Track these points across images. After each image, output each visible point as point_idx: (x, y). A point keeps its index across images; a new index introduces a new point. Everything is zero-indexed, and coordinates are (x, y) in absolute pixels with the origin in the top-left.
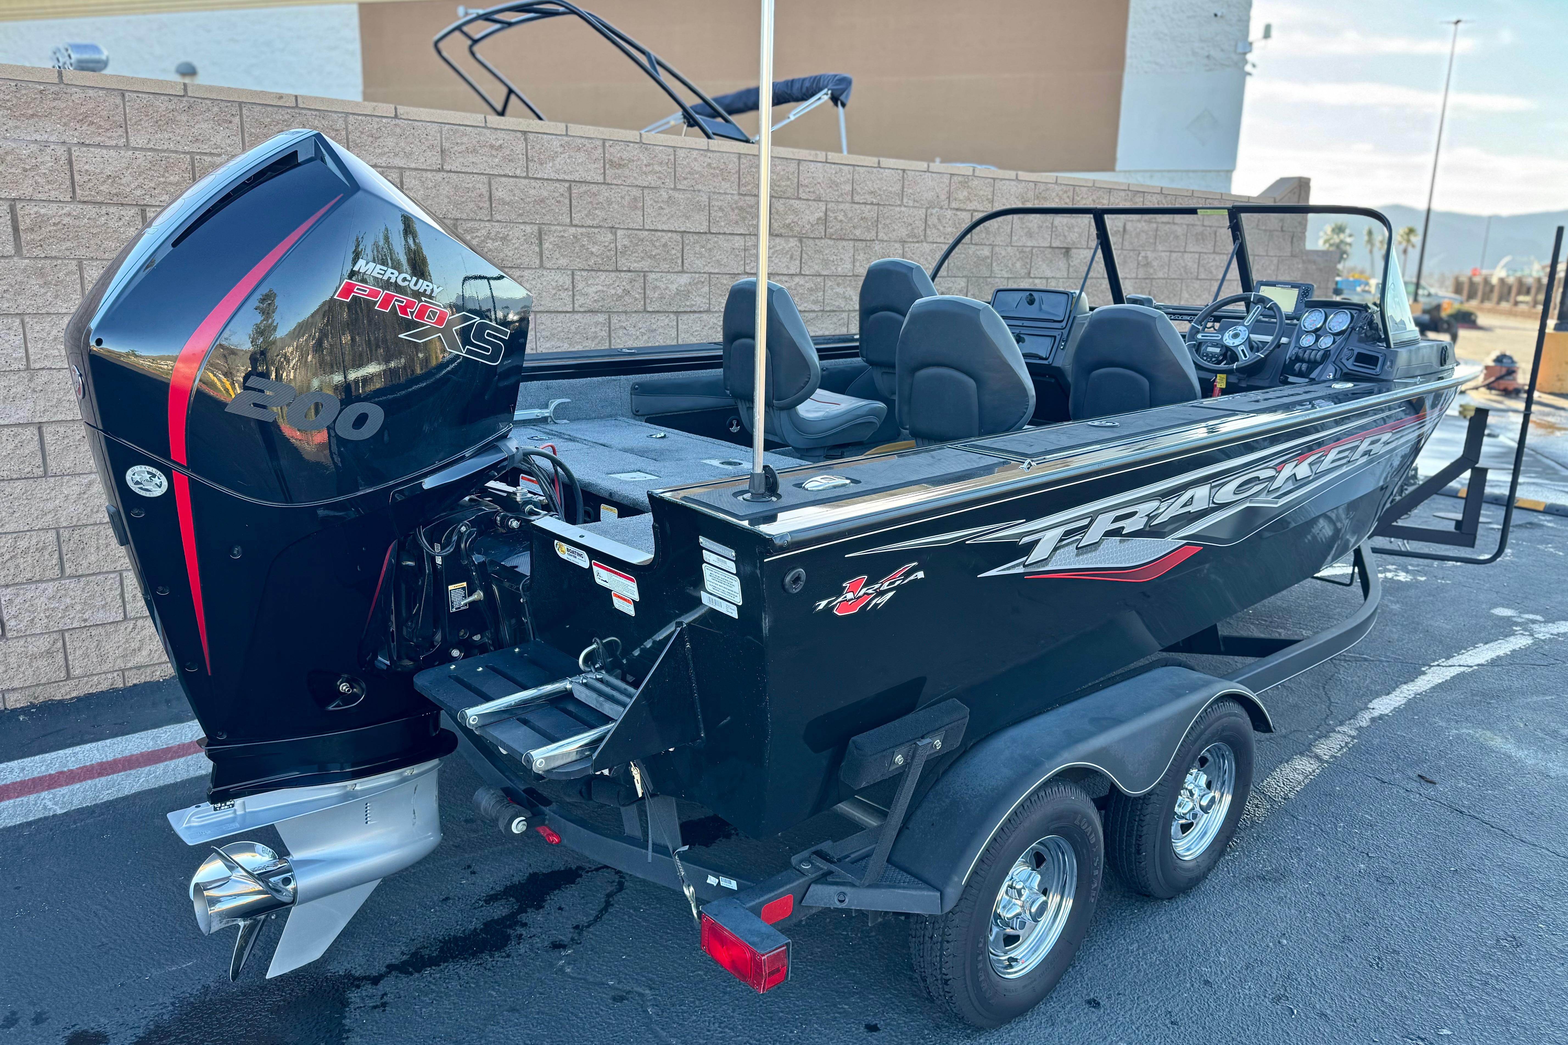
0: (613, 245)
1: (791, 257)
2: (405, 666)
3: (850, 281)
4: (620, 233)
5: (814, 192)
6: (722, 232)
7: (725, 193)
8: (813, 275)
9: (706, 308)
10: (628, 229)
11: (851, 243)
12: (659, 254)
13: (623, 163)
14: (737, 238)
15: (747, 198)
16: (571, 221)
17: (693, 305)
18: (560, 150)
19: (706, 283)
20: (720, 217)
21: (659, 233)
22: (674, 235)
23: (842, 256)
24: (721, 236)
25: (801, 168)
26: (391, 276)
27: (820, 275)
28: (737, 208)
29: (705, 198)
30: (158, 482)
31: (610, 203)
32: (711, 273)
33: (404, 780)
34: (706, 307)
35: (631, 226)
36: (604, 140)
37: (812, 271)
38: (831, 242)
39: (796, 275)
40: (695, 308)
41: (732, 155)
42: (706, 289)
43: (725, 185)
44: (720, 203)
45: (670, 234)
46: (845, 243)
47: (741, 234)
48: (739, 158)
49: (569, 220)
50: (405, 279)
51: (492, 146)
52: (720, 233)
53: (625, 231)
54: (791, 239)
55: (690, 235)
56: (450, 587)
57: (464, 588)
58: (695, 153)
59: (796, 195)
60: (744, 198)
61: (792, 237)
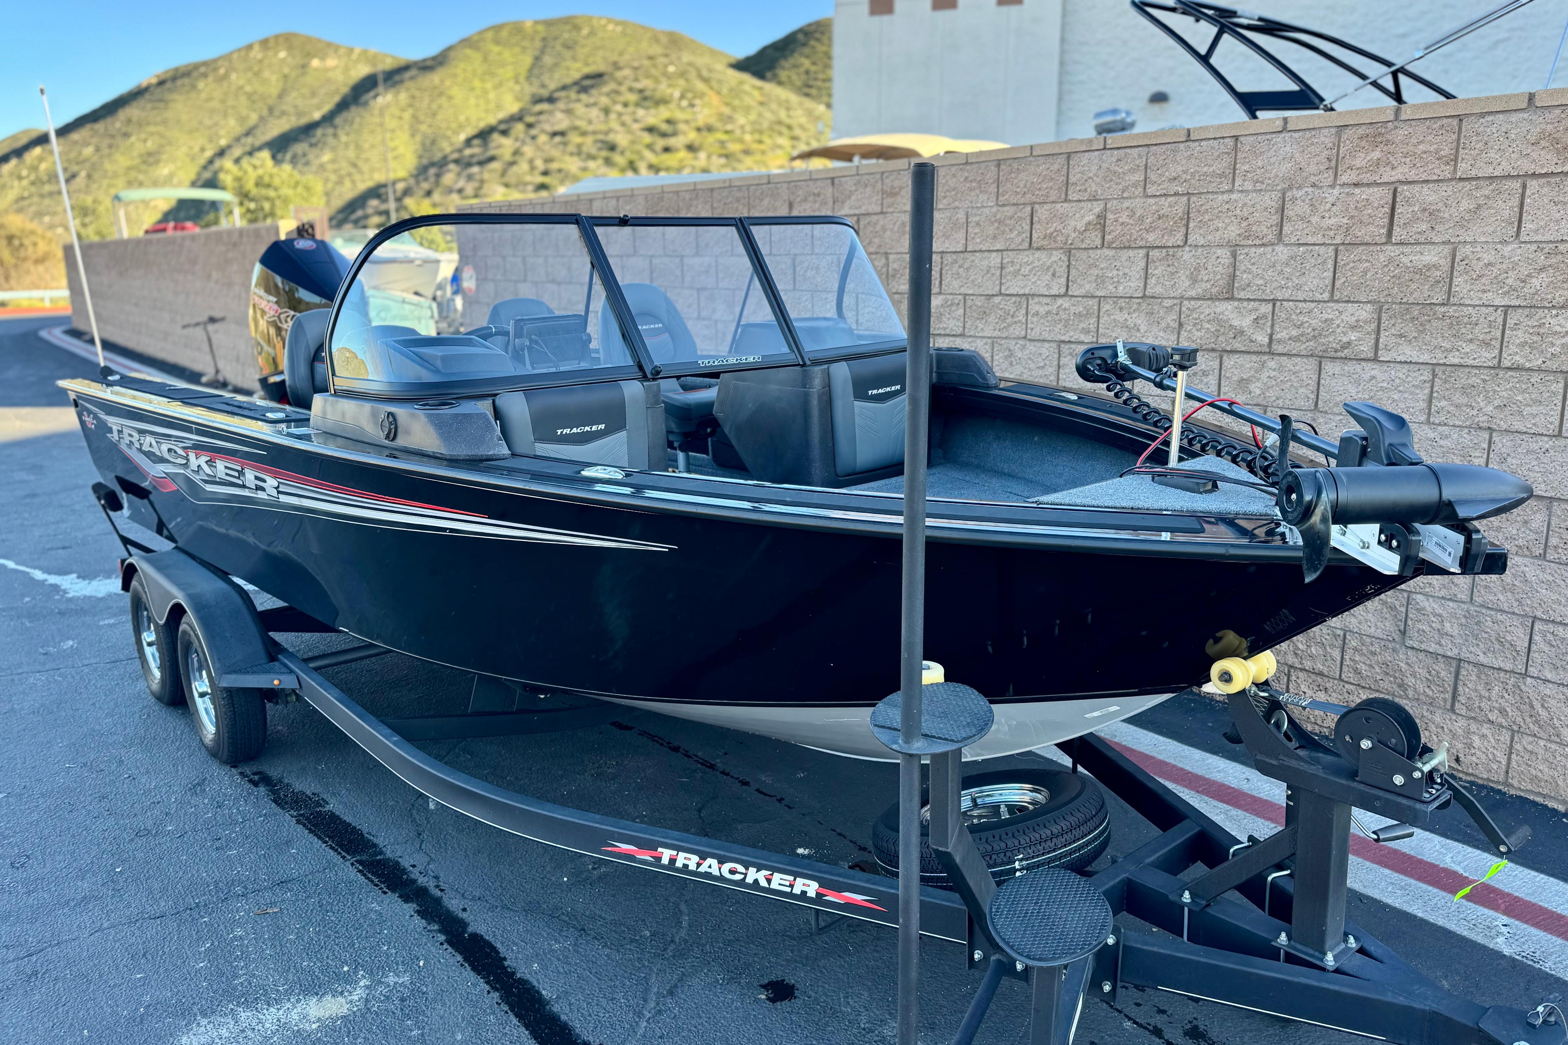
0: (884, 270)
1: (1054, 275)
3: (1139, 304)
4: (891, 257)
5: (1086, 190)
6: (978, 249)
7: (983, 207)
8: (1083, 297)
9: (959, 332)
10: (898, 253)
11: (1142, 252)
13: (894, 191)
14: (994, 254)
15: (1006, 209)
17: (945, 329)
18: (853, 188)
19: (962, 304)
20: (976, 234)
23: (1127, 271)
24: (978, 254)
25: (1071, 162)
27: (1093, 297)
28: (996, 221)
29: (961, 215)
31: (884, 229)
32: (966, 295)
34: (959, 331)
35: (899, 250)
36: (883, 173)
37: (1082, 292)
38: (1111, 253)
39: (1059, 296)
40: (948, 332)
41: (990, 164)
42: (961, 311)
43: (983, 197)
44: (977, 218)
46: (1131, 253)
47: (997, 251)
48: (998, 166)
52: (975, 251)
54: (1054, 252)
55: (949, 255)
58: (954, 169)
59: (1063, 196)
60: (1000, 208)
61: (1056, 249)
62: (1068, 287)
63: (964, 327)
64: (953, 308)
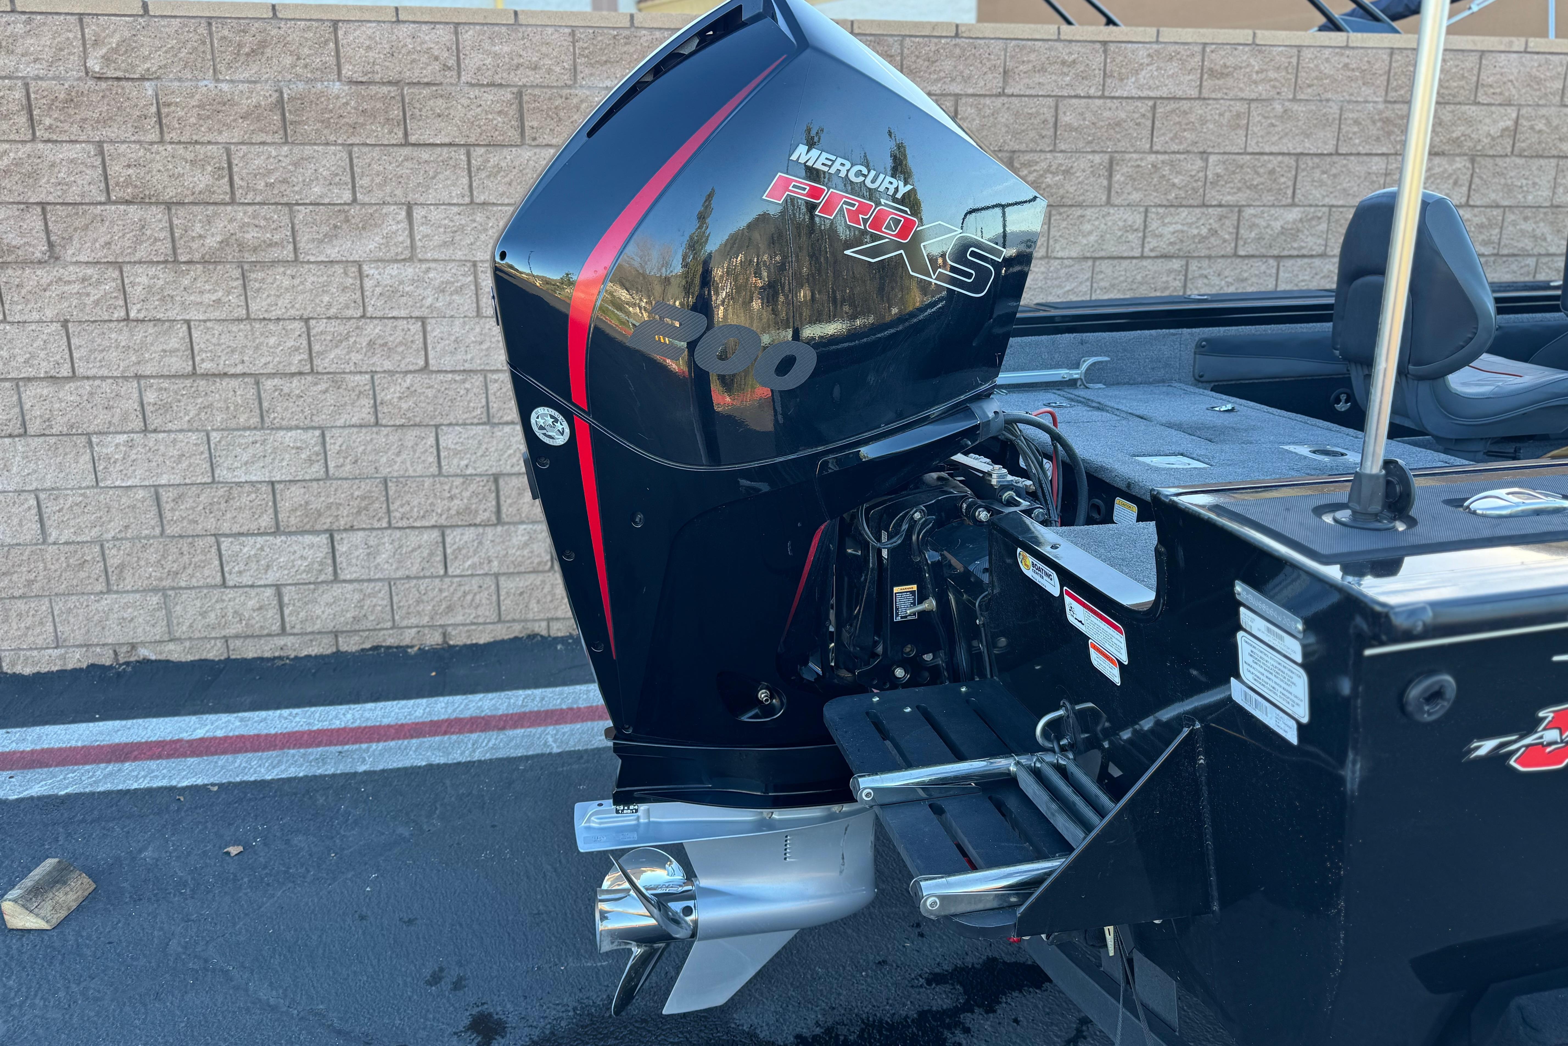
0: (1201, 174)
1: (1455, 183)
2: (842, 678)
3: (1545, 214)
4: (1212, 159)
5: (1501, 94)
6: (1354, 151)
7: (1366, 102)
8: (1486, 207)
9: (1320, 252)
10: (1225, 153)
11: (1553, 162)
12: (1262, 184)
13: (1226, 71)
14: (1376, 159)
15: (1397, 106)
16: (1151, 147)
17: (1302, 248)
18: (1146, 61)
19: (1325, 219)
20: (1355, 133)
21: (1266, 157)
22: (1286, 159)
23: (1537, 180)
24: (1352, 158)
25: (1484, 62)
26: (840, 168)
27: (1498, 206)
28: (1380, 120)
29: (1335, 109)
30: (560, 427)
31: (1203, 121)
32: (1333, 206)
33: (831, 817)
34: (1320, 250)
35: (1228, 149)
36: (1205, 45)
37: (1485, 201)
38: (1520, 161)
40: (1304, 252)
41: (1380, 52)
42: (1323, 226)
43: (1366, 91)
44: (1356, 115)
45: (1280, 158)
46: (1542, 162)
47: (1383, 154)
48: (1391, 55)
49: (1148, 146)
50: (859, 173)
51: (1064, 63)
52: (1351, 154)
53: (1220, 157)
54: (1458, 159)
55: (1309, 158)
56: (896, 590)
57: (913, 593)
58: (1327, 52)
59: (1472, 98)
60: (1389, 106)
61: (1459, 155)
62: (1469, 196)
63: (1326, 246)
64: (1314, 223)
